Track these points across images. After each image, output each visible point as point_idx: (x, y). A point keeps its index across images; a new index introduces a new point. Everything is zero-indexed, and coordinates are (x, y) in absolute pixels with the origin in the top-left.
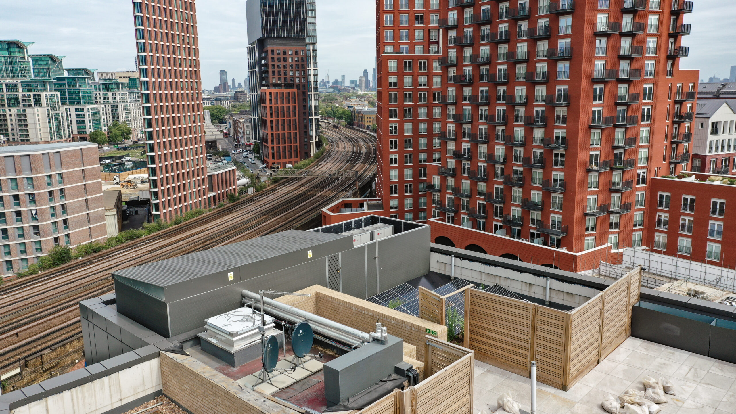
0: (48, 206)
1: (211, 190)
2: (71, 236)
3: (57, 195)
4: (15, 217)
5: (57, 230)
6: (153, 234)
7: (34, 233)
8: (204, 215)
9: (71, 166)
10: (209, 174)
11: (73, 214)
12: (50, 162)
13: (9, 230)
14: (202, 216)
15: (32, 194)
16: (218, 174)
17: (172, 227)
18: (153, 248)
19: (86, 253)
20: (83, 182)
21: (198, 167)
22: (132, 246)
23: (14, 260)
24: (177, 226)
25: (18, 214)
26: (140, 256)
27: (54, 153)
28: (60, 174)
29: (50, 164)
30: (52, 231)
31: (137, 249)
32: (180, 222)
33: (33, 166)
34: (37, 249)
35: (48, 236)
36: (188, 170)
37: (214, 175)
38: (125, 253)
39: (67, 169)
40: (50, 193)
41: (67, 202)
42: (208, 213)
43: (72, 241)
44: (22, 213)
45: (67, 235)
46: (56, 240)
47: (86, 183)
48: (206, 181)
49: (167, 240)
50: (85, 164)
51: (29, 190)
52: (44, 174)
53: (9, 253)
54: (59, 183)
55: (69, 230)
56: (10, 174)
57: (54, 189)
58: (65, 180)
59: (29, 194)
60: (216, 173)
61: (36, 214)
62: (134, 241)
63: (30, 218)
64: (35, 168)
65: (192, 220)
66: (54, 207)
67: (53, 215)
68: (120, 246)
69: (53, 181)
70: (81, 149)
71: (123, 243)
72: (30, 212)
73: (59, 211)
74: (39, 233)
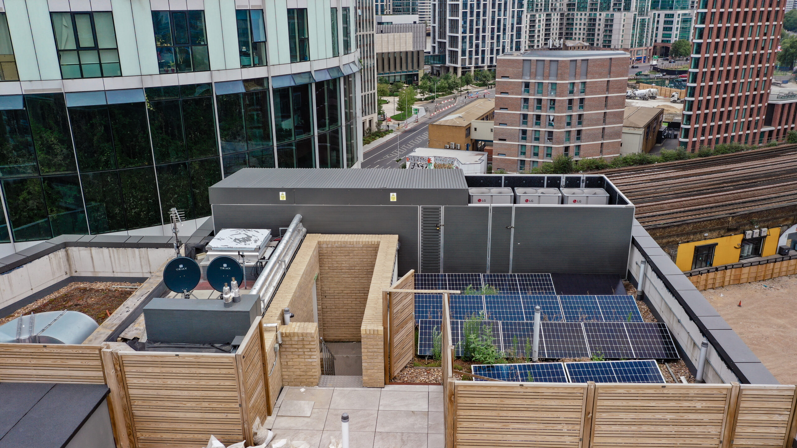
0: (565, 114)
1: (768, 122)
2: (582, 148)
3: (576, 105)
4: (535, 120)
5: (568, 139)
6: (668, 163)
7: (548, 139)
8: (743, 152)
9: (597, 76)
10: (770, 102)
11: (589, 125)
12: (576, 69)
13: (528, 132)
14: (740, 153)
15: (554, 100)
16: (784, 105)
17: (694, 159)
18: (657, 177)
19: (588, 168)
20: (605, 94)
21: (755, 93)
22: (637, 171)
23: (527, 161)
24: (701, 158)
25: (538, 117)
26: (638, 182)
27: (582, 60)
28: (584, 83)
29: (576, 72)
30: (564, 139)
31: (641, 175)
32: (707, 155)
33: (559, 72)
34: (547, 154)
35: (559, 143)
36: (740, 94)
37: (778, 105)
38: (626, 177)
39: (591, 79)
40: (570, 101)
41: (585, 113)
42: (750, 151)
43: (582, 153)
44: (542, 117)
45: (579, 146)
46: (567, 149)
47: (609, 95)
48: (763, 111)
49: (678, 173)
50: (611, 74)
51: (552, 96)
52: (567, 82)
53: (524, 153)
54: (581, 92)
55: (581, 142)
56: (539, 78)
57: (575, 98)
58: (587, 90)
59: (551, 100)
60: (781, 102)
61: (553, 121)
62: (643, 166)
63: (547, 123)
64: (561, 74)
65: (724, 155)
66: (571, 116)
67: (569, 124)
68: (626, 168)
69: (575, 89)
70: (611, 59)
71: (630, 165)
72: (548, 117)
73: (575, 121)
74: (552, 139)
